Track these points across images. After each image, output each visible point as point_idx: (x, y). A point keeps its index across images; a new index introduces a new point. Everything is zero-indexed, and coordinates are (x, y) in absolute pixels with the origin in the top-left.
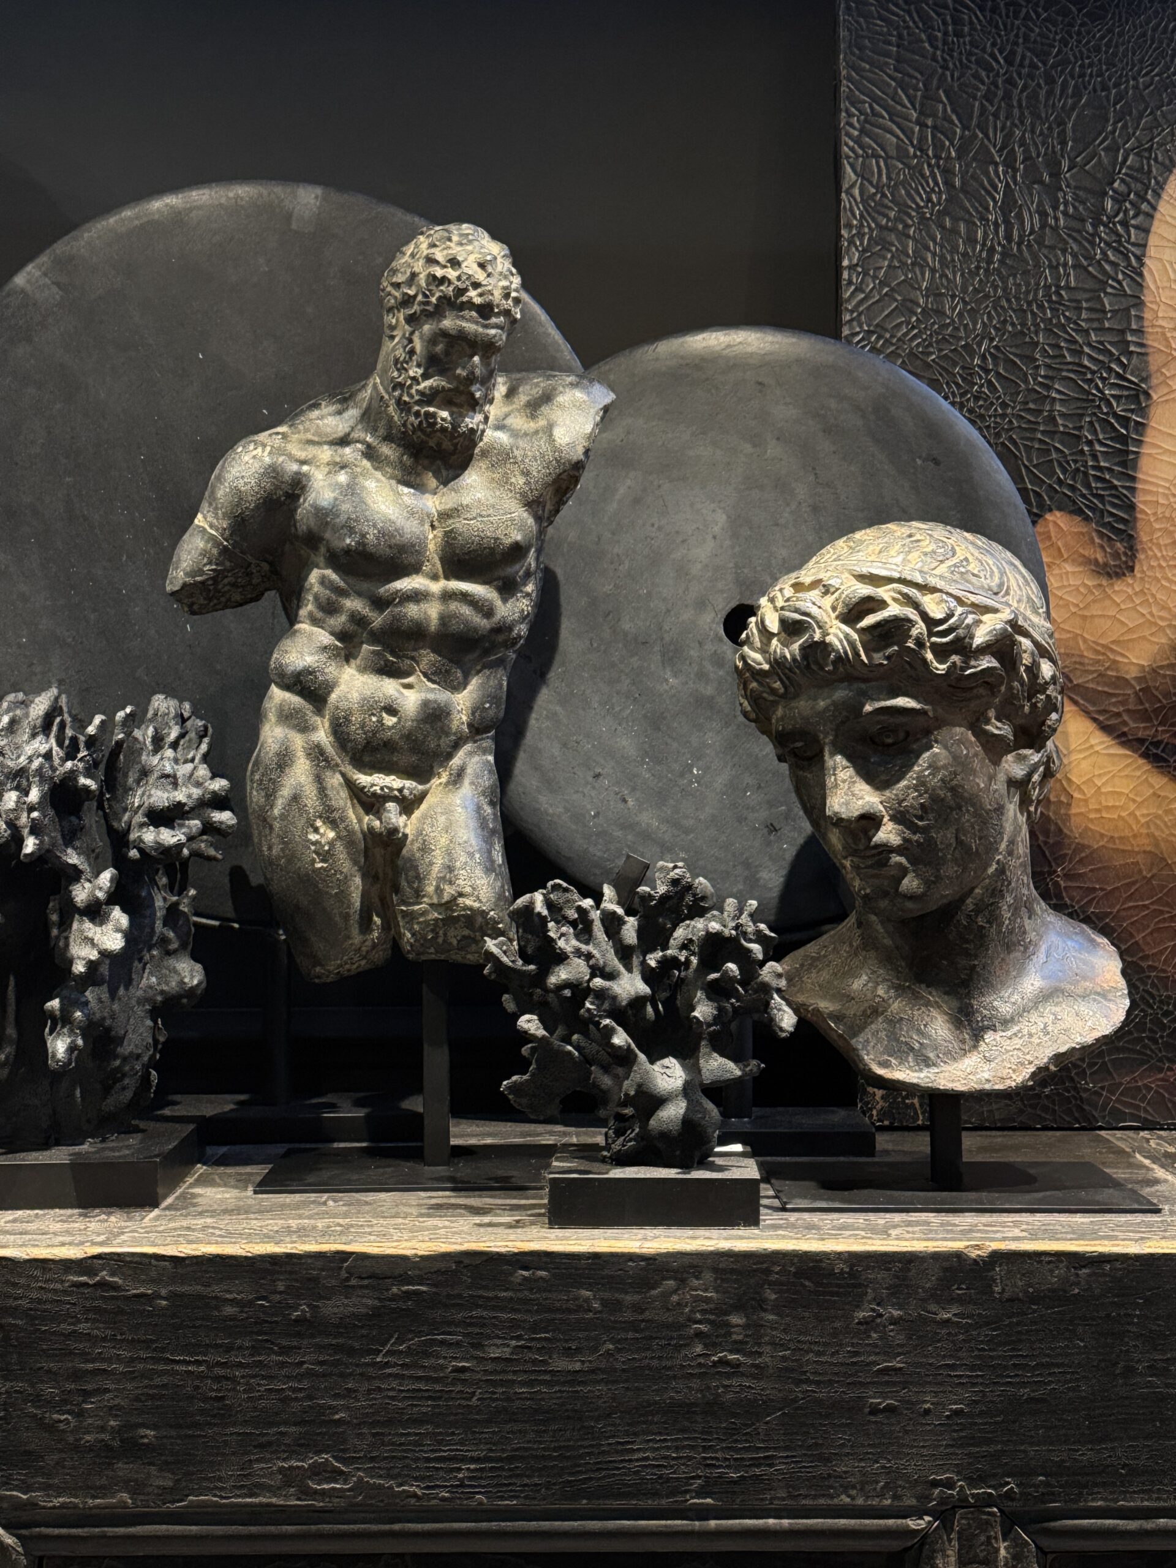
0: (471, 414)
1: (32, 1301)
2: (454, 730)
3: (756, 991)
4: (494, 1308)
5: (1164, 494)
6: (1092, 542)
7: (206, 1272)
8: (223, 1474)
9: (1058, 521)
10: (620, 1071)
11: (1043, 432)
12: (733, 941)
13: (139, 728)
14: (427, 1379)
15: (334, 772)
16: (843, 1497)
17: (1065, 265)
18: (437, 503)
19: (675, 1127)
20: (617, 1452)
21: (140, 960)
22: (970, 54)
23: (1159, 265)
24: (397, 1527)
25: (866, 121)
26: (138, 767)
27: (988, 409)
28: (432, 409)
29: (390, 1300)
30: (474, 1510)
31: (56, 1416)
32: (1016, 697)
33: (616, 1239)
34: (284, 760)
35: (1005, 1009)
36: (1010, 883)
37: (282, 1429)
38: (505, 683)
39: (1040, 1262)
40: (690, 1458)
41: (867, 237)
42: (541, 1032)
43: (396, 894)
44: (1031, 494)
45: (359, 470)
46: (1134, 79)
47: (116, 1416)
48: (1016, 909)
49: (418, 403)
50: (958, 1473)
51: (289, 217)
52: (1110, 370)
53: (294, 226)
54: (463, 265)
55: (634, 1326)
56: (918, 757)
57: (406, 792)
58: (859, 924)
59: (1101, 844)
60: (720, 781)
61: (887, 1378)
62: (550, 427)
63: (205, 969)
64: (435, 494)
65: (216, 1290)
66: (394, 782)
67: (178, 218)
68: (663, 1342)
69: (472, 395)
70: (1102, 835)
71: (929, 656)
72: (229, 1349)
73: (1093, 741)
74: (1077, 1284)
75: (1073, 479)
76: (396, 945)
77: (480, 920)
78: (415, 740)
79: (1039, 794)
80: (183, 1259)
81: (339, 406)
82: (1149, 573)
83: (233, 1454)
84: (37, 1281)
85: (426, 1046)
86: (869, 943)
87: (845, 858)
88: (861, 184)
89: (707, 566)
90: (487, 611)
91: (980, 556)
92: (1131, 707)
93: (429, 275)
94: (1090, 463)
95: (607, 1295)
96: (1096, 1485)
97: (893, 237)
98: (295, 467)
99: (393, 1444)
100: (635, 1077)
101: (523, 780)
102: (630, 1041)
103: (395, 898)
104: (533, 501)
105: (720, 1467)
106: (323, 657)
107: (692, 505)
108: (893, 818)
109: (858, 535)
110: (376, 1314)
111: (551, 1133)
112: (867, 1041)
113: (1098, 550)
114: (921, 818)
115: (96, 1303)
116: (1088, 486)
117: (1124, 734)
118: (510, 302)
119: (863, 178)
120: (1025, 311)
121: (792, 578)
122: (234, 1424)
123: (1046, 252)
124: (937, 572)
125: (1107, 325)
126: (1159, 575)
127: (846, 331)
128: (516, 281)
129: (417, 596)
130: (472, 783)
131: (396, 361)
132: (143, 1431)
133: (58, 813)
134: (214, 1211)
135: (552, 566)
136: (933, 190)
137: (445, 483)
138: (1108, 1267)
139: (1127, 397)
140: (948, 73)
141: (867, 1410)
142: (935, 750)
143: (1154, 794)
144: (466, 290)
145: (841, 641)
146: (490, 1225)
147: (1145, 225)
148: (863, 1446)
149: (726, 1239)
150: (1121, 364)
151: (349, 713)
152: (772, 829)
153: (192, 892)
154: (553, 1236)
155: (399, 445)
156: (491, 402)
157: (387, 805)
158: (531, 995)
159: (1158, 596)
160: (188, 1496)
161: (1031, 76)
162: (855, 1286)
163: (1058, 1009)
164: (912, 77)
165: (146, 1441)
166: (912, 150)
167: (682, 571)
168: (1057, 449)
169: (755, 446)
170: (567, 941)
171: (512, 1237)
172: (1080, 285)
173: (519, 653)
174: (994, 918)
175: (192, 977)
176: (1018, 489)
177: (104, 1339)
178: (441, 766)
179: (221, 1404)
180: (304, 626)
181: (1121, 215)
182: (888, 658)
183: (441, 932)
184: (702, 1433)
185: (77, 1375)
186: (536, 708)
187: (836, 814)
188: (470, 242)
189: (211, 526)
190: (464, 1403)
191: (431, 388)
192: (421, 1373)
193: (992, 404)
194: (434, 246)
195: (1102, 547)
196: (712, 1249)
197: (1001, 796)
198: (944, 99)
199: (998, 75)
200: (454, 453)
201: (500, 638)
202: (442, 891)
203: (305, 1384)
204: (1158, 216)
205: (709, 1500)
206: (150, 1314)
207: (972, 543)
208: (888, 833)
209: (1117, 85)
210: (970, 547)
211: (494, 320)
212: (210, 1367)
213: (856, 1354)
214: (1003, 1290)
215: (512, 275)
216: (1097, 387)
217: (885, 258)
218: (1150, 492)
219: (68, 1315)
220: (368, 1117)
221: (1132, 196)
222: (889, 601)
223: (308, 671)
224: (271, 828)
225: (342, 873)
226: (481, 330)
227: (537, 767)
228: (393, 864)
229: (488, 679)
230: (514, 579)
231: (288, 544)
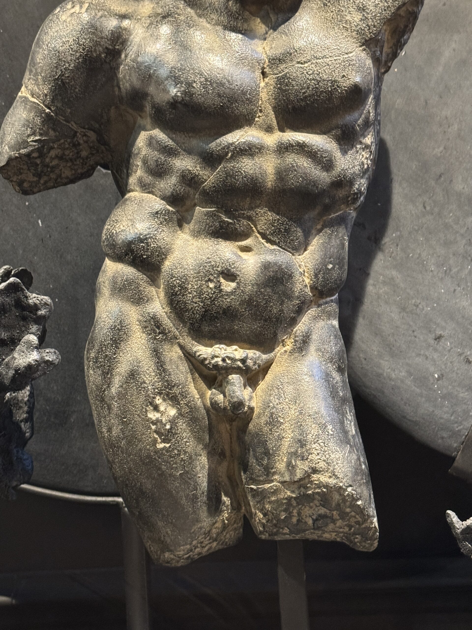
2: (297, 294)
15: (172, 344)
18: (267, 49)
34: (119, 335)
43: (245, 473)
45: (182, 18)
57: (250, 363)
64: (265, 39)
66: (236, 352)
77: (336, 497)
78: (257, 306)
98: (114, 22)
101: (364, 346)
103: (244, 476)
104: (370, 39)
106: (154, 223)
129: (251, 150)
130: (318, 350)
137: (275, 28)
151: (185, 279)
157: (230, 377)
178: (285, 332)
180: (134, 194)
183: (295, 512)
189: (34, 96)
201: (341, 193)
202: (293, 467)
224: (109, 408)
225: (185, 452)
227: (377, 333)
228: (240, 440)
229: (330, 238)
230: (353, 127)
231: (113, 110)
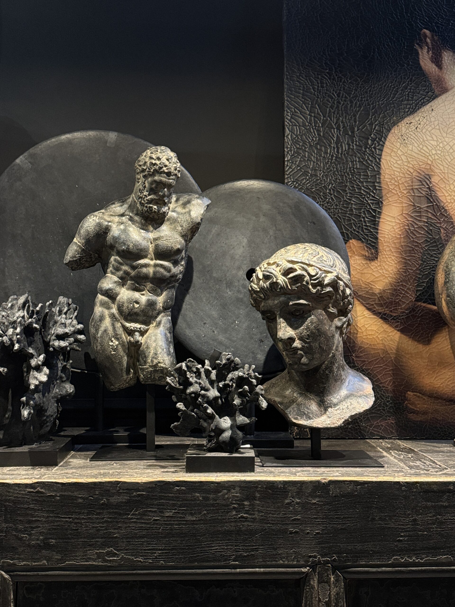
0: (164, 207)
1: (15, 497)
2: (158, 309)
3: (254, 395)
4: (167, 500)
5: (387, 234)
6: (364, 249)
7: (73, 488)
8: (77, 554)
9: (353, 242)
10: (210, 421)
11: (349, 214)
12: (247, 379)
13: (54, 308)
14: (145, 523)
15: (118, 322)
16: (281, 561)
17: (356, 161)
18: (153, 235)
19: (228, 439)
20: (207, 547)
21: (53, 384)
22: (326, 93)
23: (386, 161)
24: (134, 572)
25: (293, 114)
26: (53, 320)
27: (331, 206)
28: (151, 205)
29: (133, 497)
30: (160, 566)
31: (22, 535)
32: (338, 300)
33: (207, 476)
34: (102, 318)
35: (335, 401)
36: (336, 360)
37: (97, 540)
38: (175, 294)
39: (345, 484)
40: (231, 549)
41: (293, 151)
42: (184, 408)
44: (345, 234)
45: (127, 224)
46: (378, 102)
47: (42, 535)
48: (338, 368)
49: (146, 203)
50: (318, 553)
51: (106, 142)
52: (370, 194)
53: (108, 145)
54: (162, 159)
55: (213, 505)
56: (307, 319)
57: (142, 329)
58: (289, 373)
59: (367, 346)
60: (245, 325)
61: (295, 522)
62: (190, 211)
63: (75, 387)
64: (152, 232)
65: (76, 494)
66: (138, 326)
67: (70, 142)
68: (222, 511)
69: (164, 201)
70: (367, 344)
71: (310, 287)
72: (80, 513)
73: (365, 313)
74: (357, 491)
75: (358, 229)
76: (138, 378)
77: (165, 371)
78: (145, 311)
79: (346, 331)
80: (65, 484)
81: (121, 204)
82: (383, 260)
83: (81, 548)
84: (17, 491)
85: (147, 413)
86: (291, 379)
87: (283, 351)
88: (291, 134)
89: (241, 256)
90: (169, 271)
91: (327, 255)
92: (377, 302)
93: (150, 162)
94: (364, 224)
95: (204, 495)
96: (363, 556)
97: (301, 152)
98: (106, 223)
99: (134, 544)
100: (215, 423)
101: (181, 325)
102: (213, 411)
103: (138, 363)
104: (184, 235)
105: (241, 551)
106: (115, 285)
107: (236, 236)
108: (299, 339)
109: (288, 247)
110: (128, 502)
111: (189, 440)
112: (291, 411)
113: (366, 252)
114: (308, 339)
115: (36, 498)
116: (363, 232)
117: (374, 311)
118: (177, 171)
119: (292, 132)
120: (343, 176)
121: (267, 261)
122: (81, 538)
123: (349, 156)
124: (313, 260)
125: (369, 180)
126: (385, 260)
127: (286, 181)
128: (179, 164)
129: (146, 266)
130: (163, 326)
131: (140, 190)
132: (51, 540)
133: (26, 336)
134: (76, 467)
135: (191, 255)
136: (314, 137)
137: (155, 229)
138: (366, 485)
139: (375, 203)
140: (319, 99)
141: (289, 533)
142: (313, 317)
143: (384, 330)
144: (162, 167)
145: (282, 282)
146: (167, 472)
147: (381, 149)
148: (287, 544)
149: (243, 476)
150: (374, 193)
151: (123, 303)
152: (262, 341)
153: (71, 361)
154: (187, 476)
155: (140, 217)
156: (171, 203)
157: (136, 333)
158: (181, 396)
159: (385, 267)
160: (65, 562)
161: (345, 101)
162: (285, 492)
163: (352, 401)
164: (307, 100)
165: (52, 543)
166: (307, 124)
167: (233, 258)
168: (353, 220)
169: (256, 217)
170: (193, 379)
171: (174, 476)
172: (360, 168)
173: (179, 284)
174: (331, 371)
175: (70, 389)
176: (341, 232)
177: (39, 510)
178: (153, 320)
179: (77, 531)
180: (109, 275)
181: (374, 145)
182: (297, 287)
183: (153, 375)
184: (235, 540)
185: (30, 522)
186: (185, 301)
187: (280, 337)
188: (164, 152)
189: (79, 242)
190: (157, 531)
191: (151, 198)
192: (143, 521)
193: (333, 205)
194: (152, 153)
195: (367, 251)
196: (239, 480)
197: (334, 332)
198: (317, 107)
199: (335, 100)
200: (158, 219)
201: (173, 279)
202: (153, 361)
203: (105, 525)
204: (385, 146)
205: (237, 563)
206: (54, 502)
207: (325, 251)
208: (297, 344)
209: (372, 104)
210: (324, 252)
211: (171, 177)
212: (73, 519)
213: (285, 514)
214: (333, 493)
215: (177, 163)
216: (366, 200)
217: (298, 158)
218: (383, 234)
219: (27, 502)
220: (128, 435)
221: (377, 139)
222: (298, 269)
223: (110, 289)
224: (97, 341)
225: (120, 355)
226: (167, 180)
227: (185, 321)
228: (137, 352)
229: (169, 292)
230: (178, 260)
231: (104, 248)
